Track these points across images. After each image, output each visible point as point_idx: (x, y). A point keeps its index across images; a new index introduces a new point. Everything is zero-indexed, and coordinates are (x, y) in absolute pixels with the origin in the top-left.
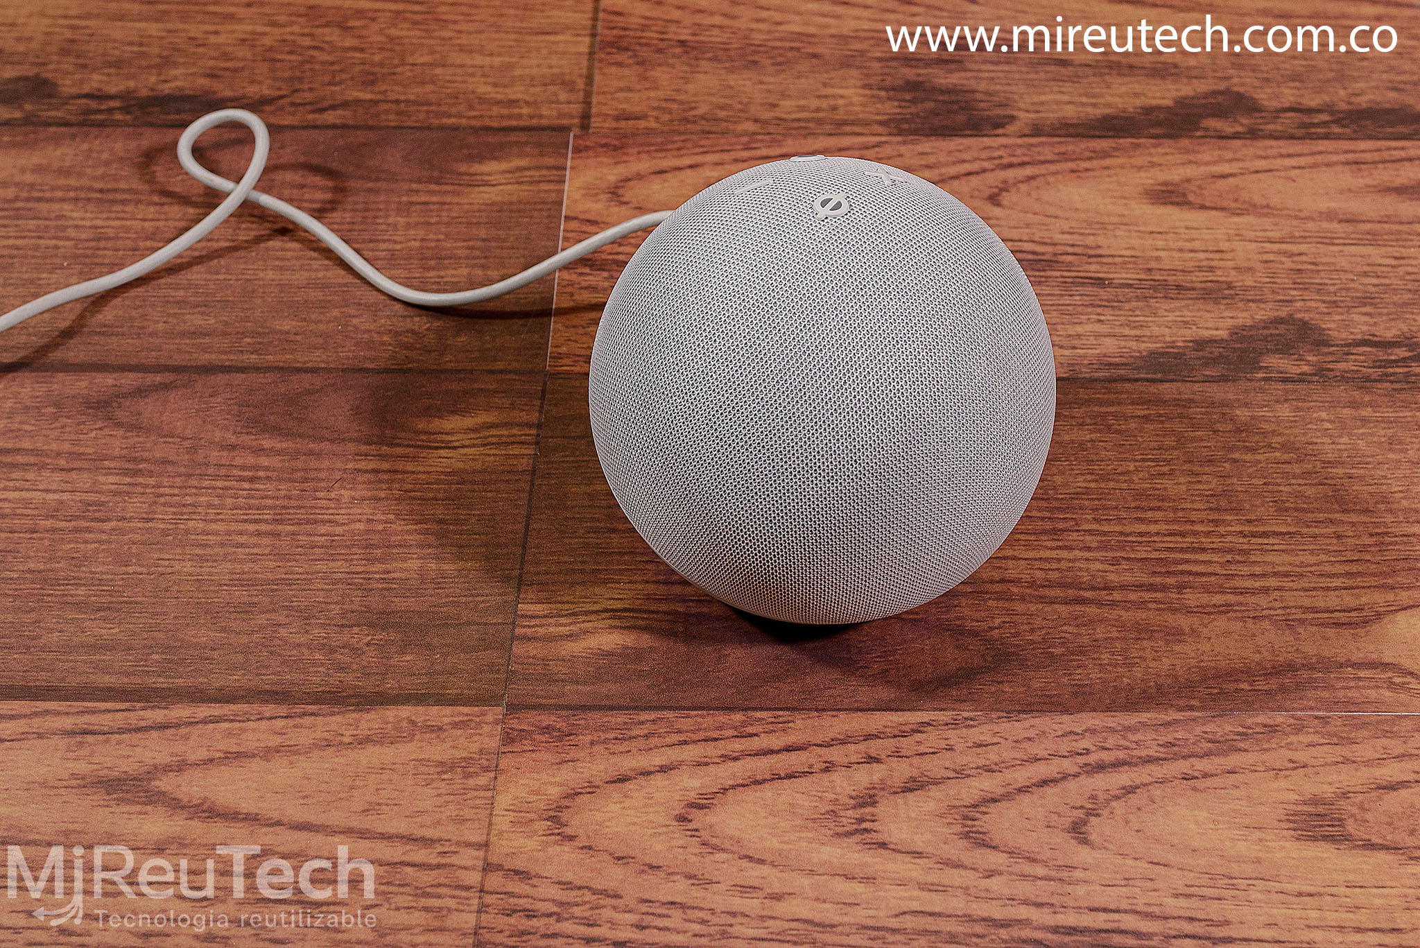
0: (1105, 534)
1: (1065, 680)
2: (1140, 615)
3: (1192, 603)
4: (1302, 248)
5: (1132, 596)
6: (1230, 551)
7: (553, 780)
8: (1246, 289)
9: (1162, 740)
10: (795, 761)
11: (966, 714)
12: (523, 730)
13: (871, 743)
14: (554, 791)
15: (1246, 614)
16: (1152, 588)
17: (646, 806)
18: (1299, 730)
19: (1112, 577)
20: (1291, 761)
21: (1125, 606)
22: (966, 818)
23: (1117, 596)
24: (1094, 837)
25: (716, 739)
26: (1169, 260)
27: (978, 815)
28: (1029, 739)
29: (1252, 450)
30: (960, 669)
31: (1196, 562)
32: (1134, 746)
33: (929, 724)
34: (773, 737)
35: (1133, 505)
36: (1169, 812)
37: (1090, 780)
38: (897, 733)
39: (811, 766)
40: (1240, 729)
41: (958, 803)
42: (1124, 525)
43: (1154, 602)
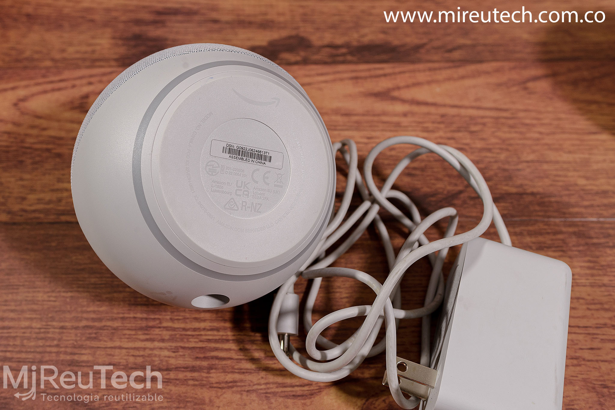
0: (174, 329)
2: (182, 389)
3: (213, 380)
5: (181, 375)
15: (243, 388)
16: (193, 369)
31: (222, 350)
42: (186, 323)
43: (193, 379)
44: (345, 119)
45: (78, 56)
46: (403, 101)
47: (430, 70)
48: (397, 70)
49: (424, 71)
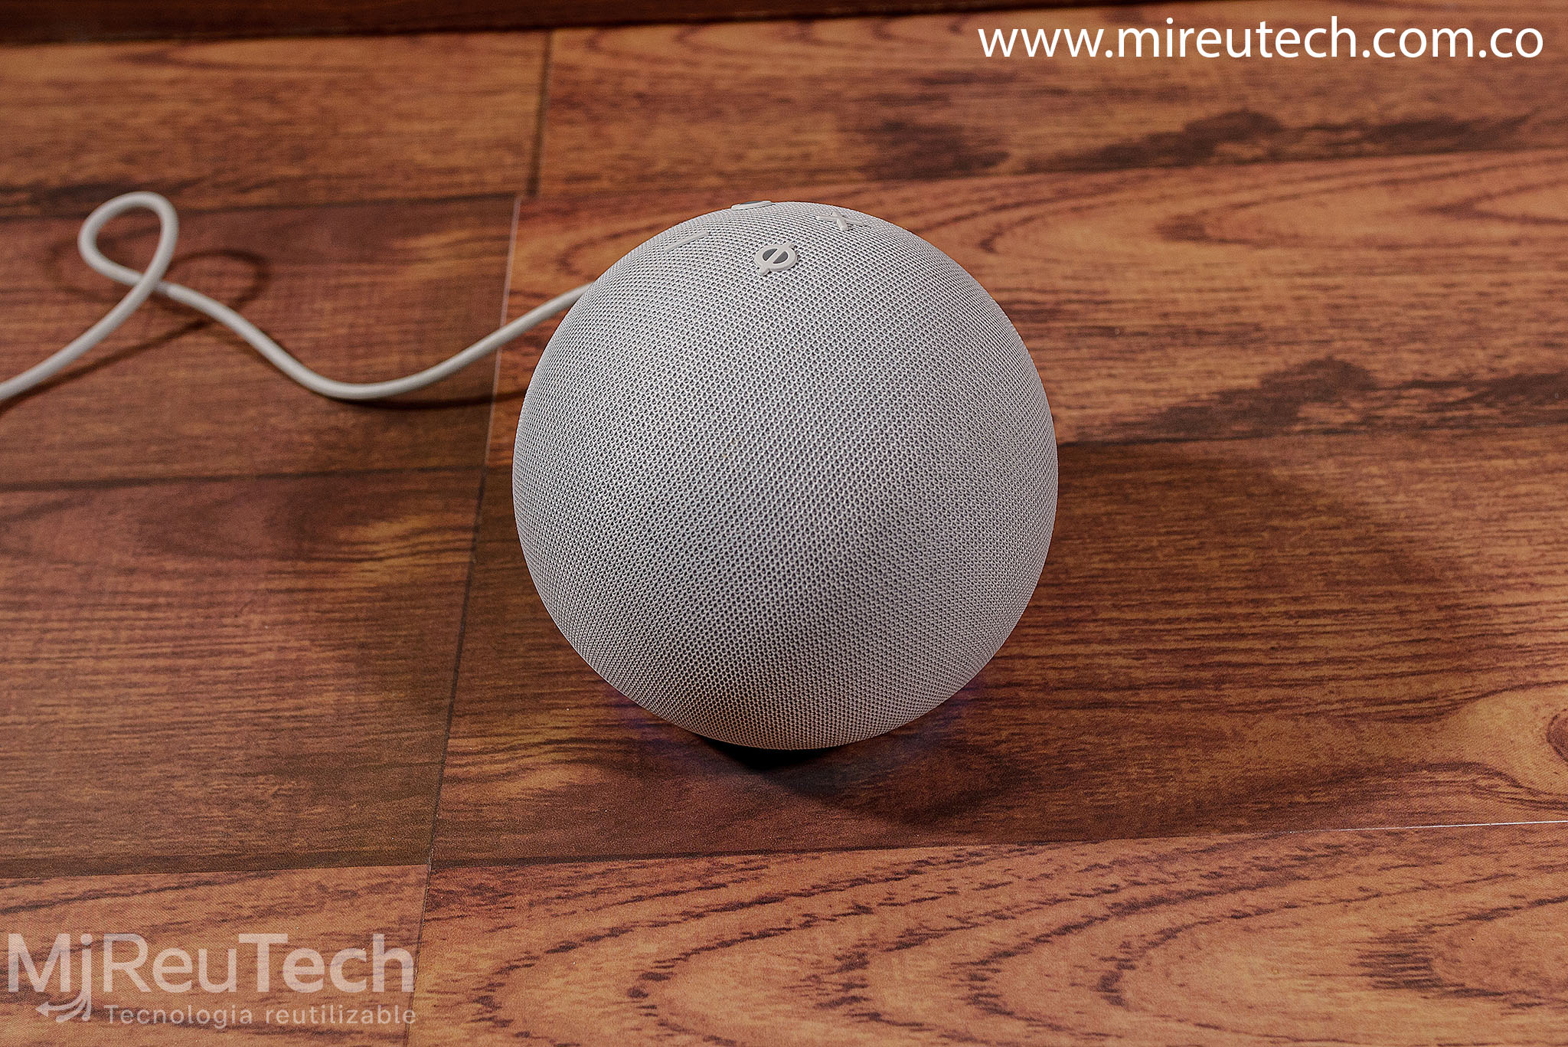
0: (1127, 622)
1: (1087, 801)
2: (1172, 718)
3: (1233, 700)
4: (1339, 280)
5: (1162, 696)
6: (1274, 636)
7: (484, 951)
8: (1276, 330)
9: (1206, 869)
10: (769, 915)
11: (970, 849)
12: (451, 892)
13: (859, 889)
14: (485, 966)
15: (1297, 711)
16: (1185, 684)
17: (593, 979)
18: (1368, 849)
19: (1139, 674)
20: (1361, 889)
21: (1154, 705)
22: (974, 977)
23: (1144, 696)
24: (1129, 995)
25: (676, 893)
26: (1187, 302)
27: (988, 974)
28: (1047, 876)
29: (1295, 515)
30: (962, 794)
31: (1235, 651)
32: (1172, 879)
33: (927, 863)
34: (743, 887)
35: (1159, 586)
36: (1217, 960)
37: (1121, 924)
38: (889, 875)
39: (788, 921)
40: (1298, 852)
41: (963, 960)
42: (1149, 611)
43: (1189, 701)
44: (1390, 255)
45: (772, 165)
46: (1506, 219)
47: (1549, 161)
48: (1478, 164)
49: (1536, 163)
